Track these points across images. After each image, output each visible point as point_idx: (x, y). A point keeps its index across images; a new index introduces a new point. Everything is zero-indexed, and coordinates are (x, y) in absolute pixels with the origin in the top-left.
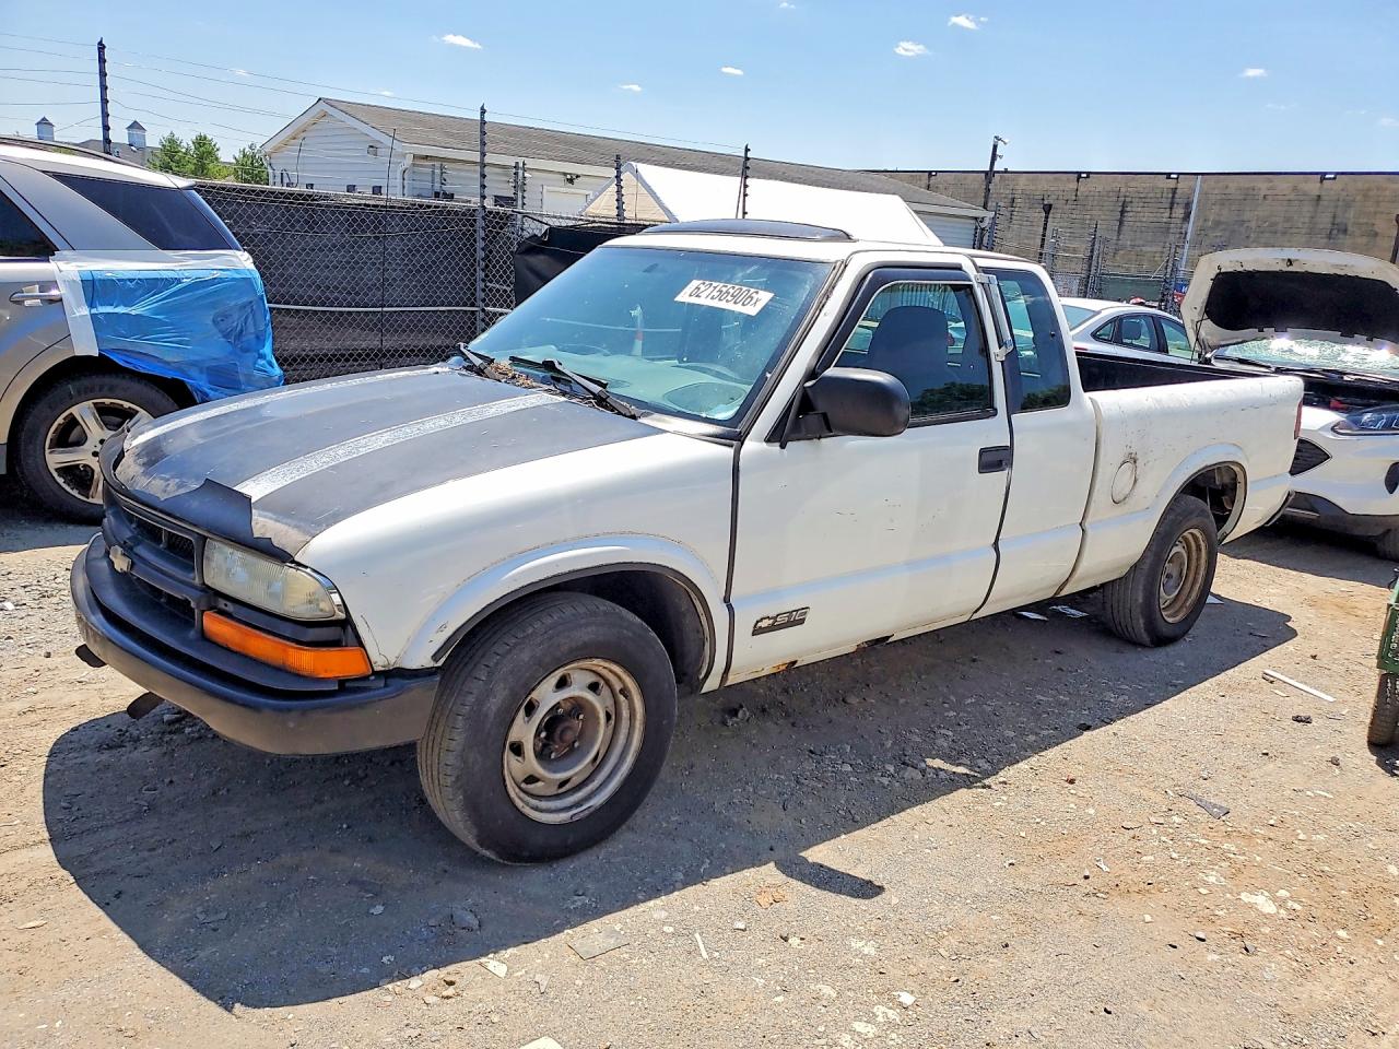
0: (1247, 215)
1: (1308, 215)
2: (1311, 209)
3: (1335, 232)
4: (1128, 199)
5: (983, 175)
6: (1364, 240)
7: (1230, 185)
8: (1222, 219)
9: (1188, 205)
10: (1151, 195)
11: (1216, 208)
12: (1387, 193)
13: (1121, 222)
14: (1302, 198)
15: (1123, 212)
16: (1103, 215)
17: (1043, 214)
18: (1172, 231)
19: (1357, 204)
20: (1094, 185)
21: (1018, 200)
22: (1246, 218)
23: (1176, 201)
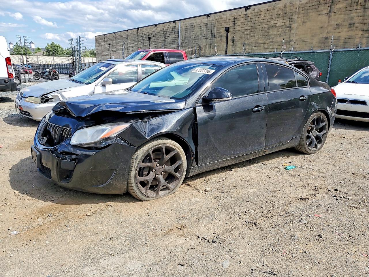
1: (205, 31)
2: (206, 29)
3: (212, 37)
4: (166, 32)
6: (219, 39)
7: (187, 23)
8: (186, 36)
9: (178, 32)
10: (170, 30)
11: (184, 32)
12: (223, 19)
13: (165, 41)
14: (203, 25)
15: (165, 37)
16: (161, 39)
17: (149, 41)
18: (176, 42)
19: (216, 25)
20: (159, 28)
21: (144, 37)
22: (191, 35)
23: (176, 31)
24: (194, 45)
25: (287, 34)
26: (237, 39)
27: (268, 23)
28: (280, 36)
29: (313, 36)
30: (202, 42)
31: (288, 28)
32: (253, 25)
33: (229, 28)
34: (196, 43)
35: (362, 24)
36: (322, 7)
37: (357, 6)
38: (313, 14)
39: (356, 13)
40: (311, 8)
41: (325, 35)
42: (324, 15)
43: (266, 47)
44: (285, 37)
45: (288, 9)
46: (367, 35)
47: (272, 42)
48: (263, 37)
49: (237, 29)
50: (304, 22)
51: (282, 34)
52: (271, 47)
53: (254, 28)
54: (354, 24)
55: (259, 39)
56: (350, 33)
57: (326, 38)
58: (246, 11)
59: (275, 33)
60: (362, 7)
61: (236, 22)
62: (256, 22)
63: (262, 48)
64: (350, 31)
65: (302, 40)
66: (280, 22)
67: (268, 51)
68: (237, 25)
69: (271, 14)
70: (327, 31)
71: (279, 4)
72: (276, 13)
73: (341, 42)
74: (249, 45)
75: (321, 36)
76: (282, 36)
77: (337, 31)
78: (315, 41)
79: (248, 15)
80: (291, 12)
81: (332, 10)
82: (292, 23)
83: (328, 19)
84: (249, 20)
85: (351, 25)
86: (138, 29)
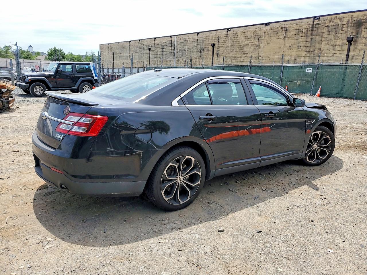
0: (185, 47)
1: (196, 46)
2: (196, 44)
3: (201, 50)
4: (164, 45)
5: (138, 41)
6: (207, 52)
7: (182, 38)
8: (181, 49)
9: (174, 45)
10: (168, 43)
11: (179, 45)
12: (210, 37)
13: (163, 52)
14: (194, 40)
15: (163, 49)
16: (160, 50)
17: (149, 51)
18: (172, 53)
19: (205, 41)
20: (157, 41)
21: (145, 48)
22: (185, 48)
23: (172, 45)
24: (187, 57)
25: (257, 51)
26: (220, 53)
27: (243, 42)
28: (252, 52)
29: (274, 54)
30: (193, 54)
31: (257, 47)
32: (232, 43)
33: (214, 44)
34: (188, 55)
35: (305, 47)
36: (279, 34)
37: (302, 34)
38: (274, 38)
39: (302, 39)
40: (273, 33)
41: (282, 54)
42: (281, 39)
43: (242, 60)
44: (255, 53)
45: (257, 32)
46: (308, 55)
47: (246, 56)
48: (240, 52)
49: (221, 46)
50: (268, 43)
51: (253, 51)
52: (246, 60)
53: (233, 45)
54: (300, 47)
55: (237, 54)
56: (298, 53)
57: (283, 55)
58: (227, 32)
59: (248, 50)
60: (305, 35)
61: (220, 40)
62: (235, 41)
63: (239, 61)
64: (298, 51)
65: (267, 56)
66: (251, 42)
67: (243, 63)
68: (220, 42)
69: (245, 35)
70: (283, 50)
71: (251, 28)
72: (249, 35)
73: (293, 59)
74: (230, 58)
75: (280, 54)
76: (254, 52)
77: (290, 51)
78: (276, 57)
79: (229, 35)
80: (259, 35)
81: (287, 36)
82: (260, 43)
83: (284, 42)
84: (230, 39)
85: (299, 47)
86: (139, 40)
